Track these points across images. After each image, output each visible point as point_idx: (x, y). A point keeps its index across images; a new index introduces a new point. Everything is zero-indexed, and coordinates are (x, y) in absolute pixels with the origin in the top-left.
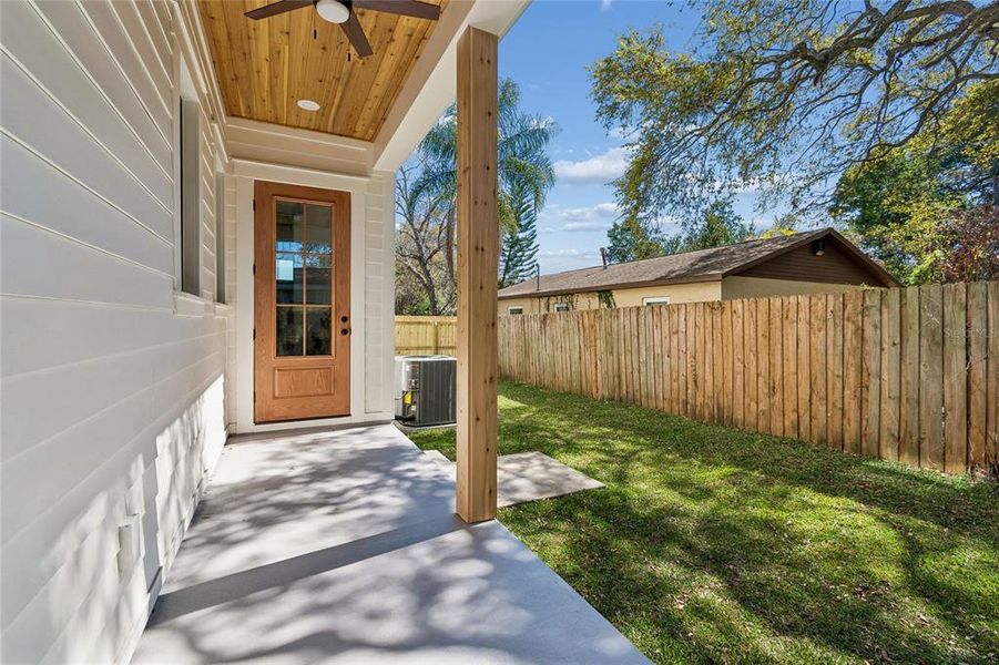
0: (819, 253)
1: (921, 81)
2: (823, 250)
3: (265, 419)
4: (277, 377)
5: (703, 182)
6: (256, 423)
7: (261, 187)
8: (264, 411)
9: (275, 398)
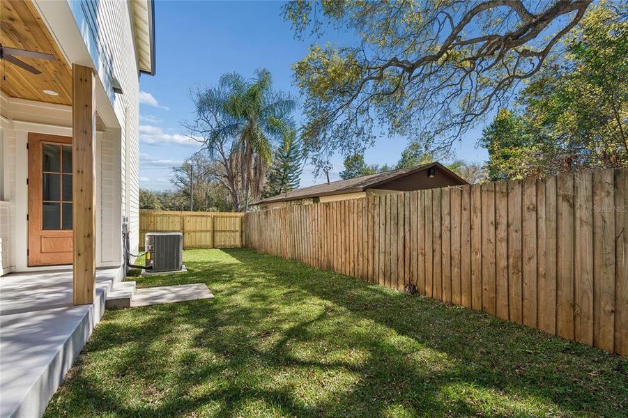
0: (431, 176)
1: (498, 77)
2: (434, 174)
3: (35, 264)
4: (43, 241)
5: (358, 134)
6: (29, 266)
7: (31, 136)
8: (35, 259)
9: (41, 252)
